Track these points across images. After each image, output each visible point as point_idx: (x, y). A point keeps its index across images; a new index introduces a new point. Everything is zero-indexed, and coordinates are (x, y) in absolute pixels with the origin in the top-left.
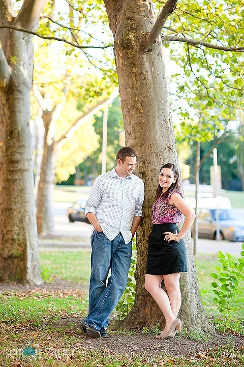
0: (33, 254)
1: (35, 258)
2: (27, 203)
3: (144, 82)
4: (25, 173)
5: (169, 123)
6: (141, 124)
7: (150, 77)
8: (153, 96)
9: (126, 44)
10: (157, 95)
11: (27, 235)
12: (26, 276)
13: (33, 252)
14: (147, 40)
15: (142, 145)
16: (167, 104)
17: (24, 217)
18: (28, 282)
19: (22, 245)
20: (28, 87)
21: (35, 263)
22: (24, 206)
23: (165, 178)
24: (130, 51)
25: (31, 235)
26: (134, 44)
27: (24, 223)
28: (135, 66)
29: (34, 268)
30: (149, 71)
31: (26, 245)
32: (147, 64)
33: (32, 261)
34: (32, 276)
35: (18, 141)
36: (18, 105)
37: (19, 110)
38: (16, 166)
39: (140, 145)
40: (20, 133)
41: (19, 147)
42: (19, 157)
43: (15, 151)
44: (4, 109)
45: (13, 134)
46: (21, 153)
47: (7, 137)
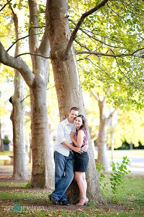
0: (49, 173)
1: (50, 175)
2: (45, 146)
3: (64, 75)
4: (44, 130)
5: (79, 95)
6: (63, 96)
7: (67, 73)
8: (69, 82)
9: (54, 57)
10: (71, 81)
11: (45, 162)
12: (45, 184)
13: (49, 172)
14: (64, 54)
15: (64, 107)
16: (77, 86)
17: (44, 153)
18: (46, 188)
19: (43, 168)
20: (44, 85)
21: (51, 178)
22: (44, 147)
23: (77, 122)
24: (56, 60)
25: (47, 162)
26: (57, 56)
27: (44, 156)
28: (59, 68)
29: (50, 180)
30: (66, 70)
31: (45, 168)
32: (65, 66)
33: (48, 177)
34: (48, 184)
35: (39, 113)
36: (38, 94)
37: (39, 97)
38: (39, 126)
39: (63, 107)
40: (40, 109)
41: (40, 116)
42: (40, 122)
43: (38, 118)
44: (32, 97)
45: (37, 109)
46: (41, 119)
47: (33, 111)
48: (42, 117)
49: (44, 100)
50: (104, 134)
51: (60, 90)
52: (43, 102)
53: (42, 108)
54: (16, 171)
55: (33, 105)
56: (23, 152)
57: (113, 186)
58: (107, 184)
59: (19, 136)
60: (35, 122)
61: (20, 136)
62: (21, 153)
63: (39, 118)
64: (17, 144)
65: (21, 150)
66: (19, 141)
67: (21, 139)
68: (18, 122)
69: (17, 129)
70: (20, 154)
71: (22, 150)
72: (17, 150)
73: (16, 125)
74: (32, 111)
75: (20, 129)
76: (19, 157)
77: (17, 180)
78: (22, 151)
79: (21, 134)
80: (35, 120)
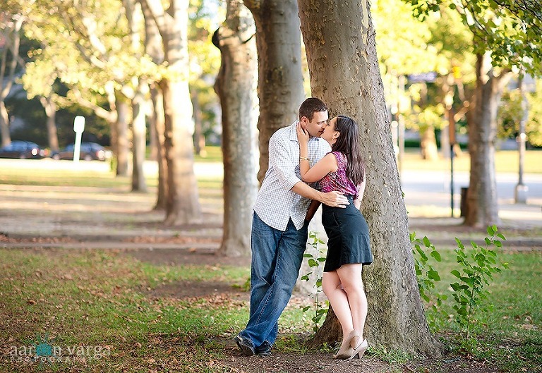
3: (324, 1)
5: (365, 57)
6: (322, 60)
8: (339, 20)
10: (344, 18)
15: (325, 89)
16: (362, 30)
35: (280, 85)
36: (278, 33)
37: (281, 41)
38: (279, 121)
39: (322, 90)
40: (282, 74)
41: (282, 94)
42: (283, 109)
43: (276, 101)
44: (260, 41)
45: (273, 76)
46: (284, 103)
47: (264, 80)
48: (286, 98)
49: (292, 49)
50: (489, 122)
51: (314, 41)
52: (290, 56)
53: (288, 71)
54: (231, 234)
55: (262, 62)
56: (249, 182)
57: (460, 307)
58: (445, 297)
59: (237, 137)
60: (269, 110)
61: (240, 137)
62: (243, 183)
63: (278, 100)
64: (233, 159)
65: (244, 174)
66: (240, 150)
67: (245, 146)
68: (236, 98)
69: (232, 119)
70: (240, 187)
71: (248, 175)
72: (233, 175)
73: (230, 108)
74: (262, 79)
75: (242, 119)
76: (239, 195)
77: (234, 258)
78: (245, 180)
79: (243, 133)
80: (268, 104)
